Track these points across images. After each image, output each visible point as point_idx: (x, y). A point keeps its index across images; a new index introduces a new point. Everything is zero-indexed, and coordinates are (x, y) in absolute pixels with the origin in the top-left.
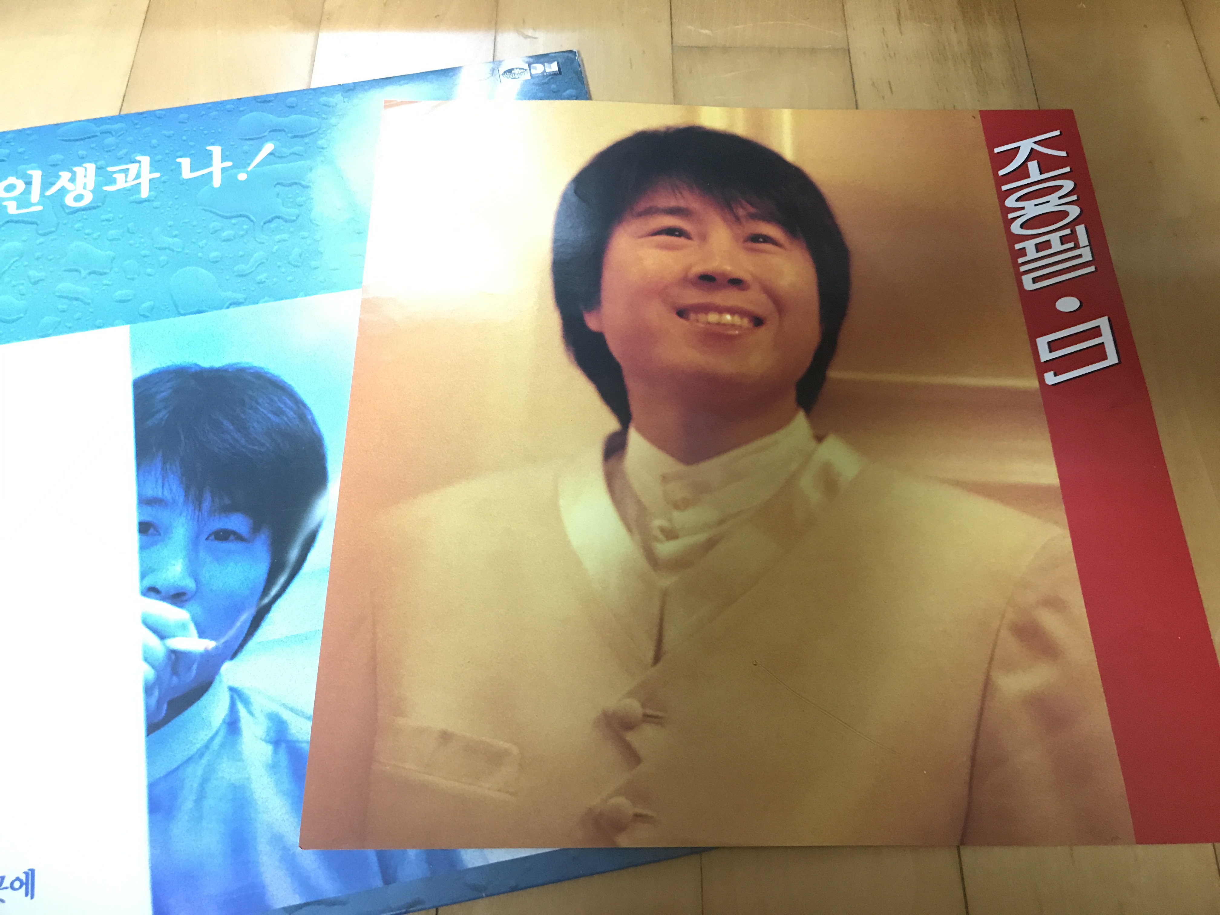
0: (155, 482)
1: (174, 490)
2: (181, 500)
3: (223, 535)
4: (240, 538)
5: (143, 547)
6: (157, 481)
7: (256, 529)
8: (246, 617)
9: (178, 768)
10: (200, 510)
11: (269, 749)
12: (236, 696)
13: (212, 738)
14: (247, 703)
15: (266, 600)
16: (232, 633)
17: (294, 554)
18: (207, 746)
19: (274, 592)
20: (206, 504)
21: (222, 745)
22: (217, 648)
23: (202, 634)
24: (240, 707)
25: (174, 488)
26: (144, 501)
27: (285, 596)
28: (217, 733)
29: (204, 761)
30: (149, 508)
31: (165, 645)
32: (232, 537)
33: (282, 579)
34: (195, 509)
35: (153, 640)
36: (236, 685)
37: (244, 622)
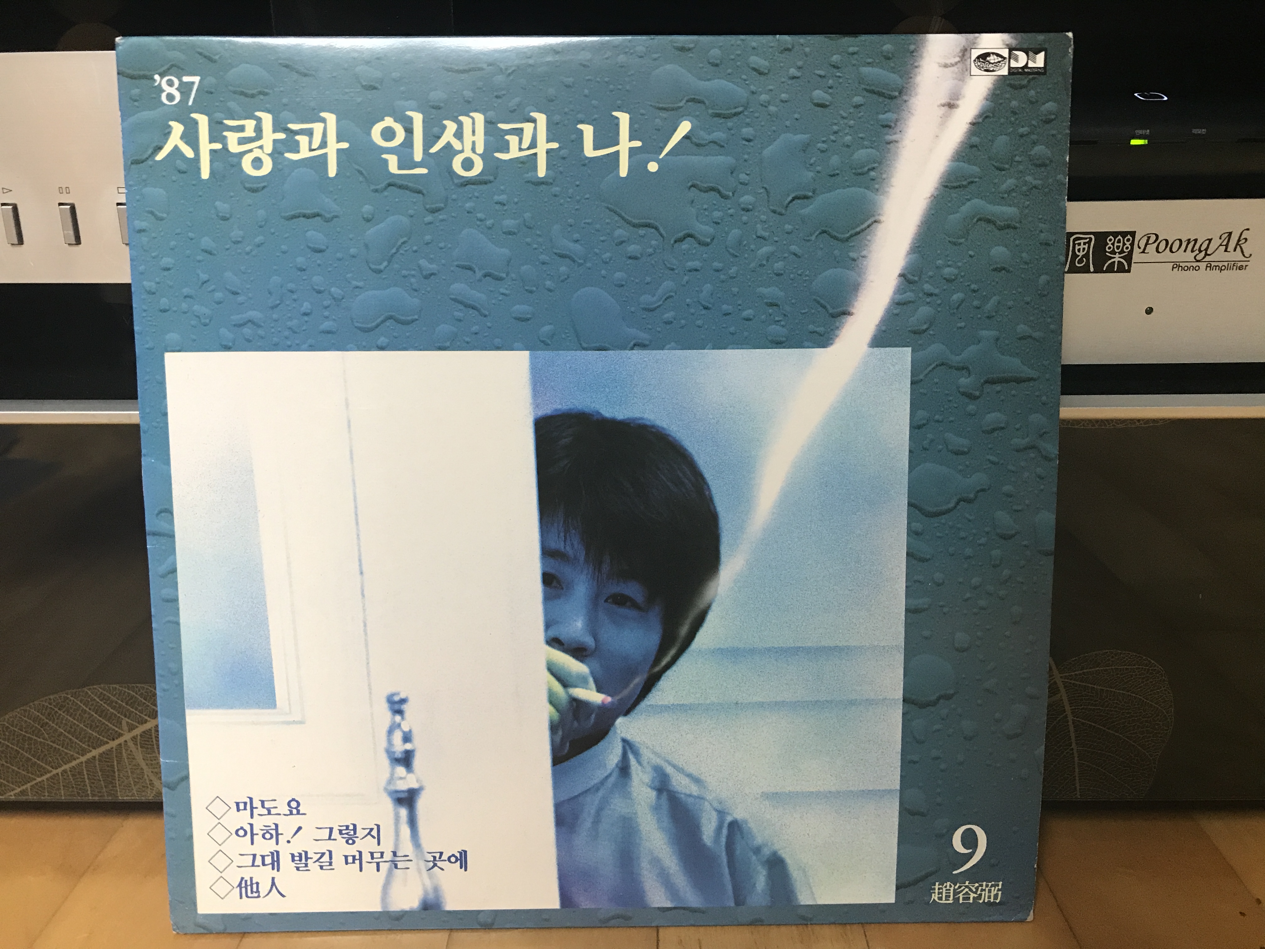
0: (557, 535)
1: (576, 546)
2: (582, 558)
3: (620, 600)
4: (635, 605)
5: (547, 598)
6: (559, 534)
7: (650, 600)
8: (638, 681)
9: (579, 795)
10: (600, 571)
11: (654, 794)
12: (627, 747)
13: (607, 777)
14: (636, 754)
15: (657, 669)
16: (626, 692)
17: (684, 630)
18: (603, 782)
19: (664, 663)
20: (606, 568)
21: (615, 785)
22: (612, 703)
23: (599, 690)
24: (631, 757)
25: (575, 543)
26: (547, 553)
27: (674, 668)
28: (610, 775)
29: (600, 794)
30: (552, 560)
31: (567, 693)
32: (628, 604)
33: (673, 652)
34: (595, 569)
35: (557, 687)
36: (629, 737)
37: (637, 685)
